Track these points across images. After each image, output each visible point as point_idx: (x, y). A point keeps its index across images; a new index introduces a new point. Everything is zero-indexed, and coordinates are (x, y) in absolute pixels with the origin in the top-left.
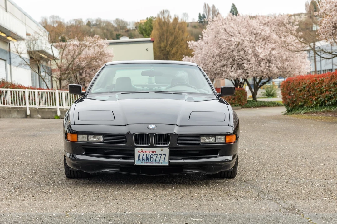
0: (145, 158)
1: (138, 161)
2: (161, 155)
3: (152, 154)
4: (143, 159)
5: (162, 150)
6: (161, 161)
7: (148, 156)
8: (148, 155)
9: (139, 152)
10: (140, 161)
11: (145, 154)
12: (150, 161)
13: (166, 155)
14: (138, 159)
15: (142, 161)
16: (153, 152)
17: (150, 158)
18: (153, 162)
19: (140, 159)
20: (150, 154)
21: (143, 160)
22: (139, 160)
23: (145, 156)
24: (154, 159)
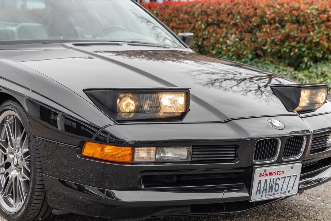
0: (268, 187)
1: (256, 194)
2: (290, 176)
3: (278, 176)
4: (264, 189)
5: (292, 168)
6: (288, 189)
7: (272, 183)
8: (272, 180)
9: (260, 175)
10: (260, 193)
11: (268, 178)
12: (273, 190)
13: (296, 176)
14: (258, 190)
15: (263, 193)
16: (280, 173)
17: (274, 186)
18: (277, 192)
19: (260, 190)
20: (276, 177)
21: (265, 191)
22: (258, 192)
23: (268, 182)
24: (281, 186)
